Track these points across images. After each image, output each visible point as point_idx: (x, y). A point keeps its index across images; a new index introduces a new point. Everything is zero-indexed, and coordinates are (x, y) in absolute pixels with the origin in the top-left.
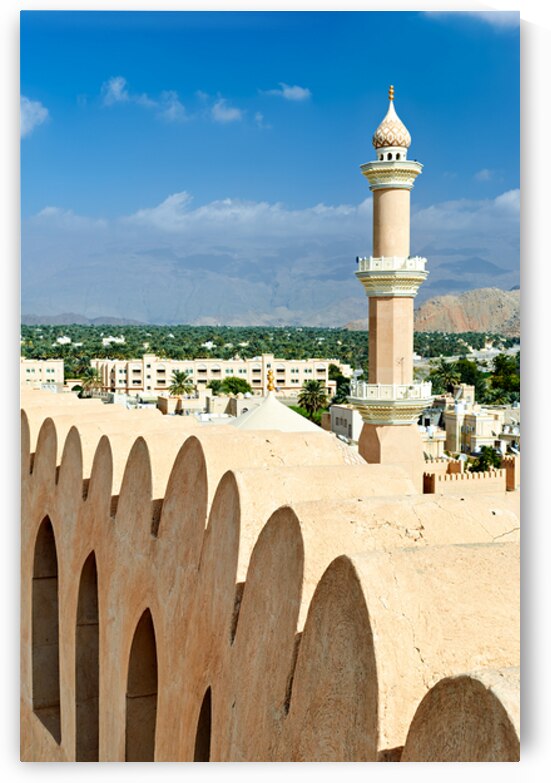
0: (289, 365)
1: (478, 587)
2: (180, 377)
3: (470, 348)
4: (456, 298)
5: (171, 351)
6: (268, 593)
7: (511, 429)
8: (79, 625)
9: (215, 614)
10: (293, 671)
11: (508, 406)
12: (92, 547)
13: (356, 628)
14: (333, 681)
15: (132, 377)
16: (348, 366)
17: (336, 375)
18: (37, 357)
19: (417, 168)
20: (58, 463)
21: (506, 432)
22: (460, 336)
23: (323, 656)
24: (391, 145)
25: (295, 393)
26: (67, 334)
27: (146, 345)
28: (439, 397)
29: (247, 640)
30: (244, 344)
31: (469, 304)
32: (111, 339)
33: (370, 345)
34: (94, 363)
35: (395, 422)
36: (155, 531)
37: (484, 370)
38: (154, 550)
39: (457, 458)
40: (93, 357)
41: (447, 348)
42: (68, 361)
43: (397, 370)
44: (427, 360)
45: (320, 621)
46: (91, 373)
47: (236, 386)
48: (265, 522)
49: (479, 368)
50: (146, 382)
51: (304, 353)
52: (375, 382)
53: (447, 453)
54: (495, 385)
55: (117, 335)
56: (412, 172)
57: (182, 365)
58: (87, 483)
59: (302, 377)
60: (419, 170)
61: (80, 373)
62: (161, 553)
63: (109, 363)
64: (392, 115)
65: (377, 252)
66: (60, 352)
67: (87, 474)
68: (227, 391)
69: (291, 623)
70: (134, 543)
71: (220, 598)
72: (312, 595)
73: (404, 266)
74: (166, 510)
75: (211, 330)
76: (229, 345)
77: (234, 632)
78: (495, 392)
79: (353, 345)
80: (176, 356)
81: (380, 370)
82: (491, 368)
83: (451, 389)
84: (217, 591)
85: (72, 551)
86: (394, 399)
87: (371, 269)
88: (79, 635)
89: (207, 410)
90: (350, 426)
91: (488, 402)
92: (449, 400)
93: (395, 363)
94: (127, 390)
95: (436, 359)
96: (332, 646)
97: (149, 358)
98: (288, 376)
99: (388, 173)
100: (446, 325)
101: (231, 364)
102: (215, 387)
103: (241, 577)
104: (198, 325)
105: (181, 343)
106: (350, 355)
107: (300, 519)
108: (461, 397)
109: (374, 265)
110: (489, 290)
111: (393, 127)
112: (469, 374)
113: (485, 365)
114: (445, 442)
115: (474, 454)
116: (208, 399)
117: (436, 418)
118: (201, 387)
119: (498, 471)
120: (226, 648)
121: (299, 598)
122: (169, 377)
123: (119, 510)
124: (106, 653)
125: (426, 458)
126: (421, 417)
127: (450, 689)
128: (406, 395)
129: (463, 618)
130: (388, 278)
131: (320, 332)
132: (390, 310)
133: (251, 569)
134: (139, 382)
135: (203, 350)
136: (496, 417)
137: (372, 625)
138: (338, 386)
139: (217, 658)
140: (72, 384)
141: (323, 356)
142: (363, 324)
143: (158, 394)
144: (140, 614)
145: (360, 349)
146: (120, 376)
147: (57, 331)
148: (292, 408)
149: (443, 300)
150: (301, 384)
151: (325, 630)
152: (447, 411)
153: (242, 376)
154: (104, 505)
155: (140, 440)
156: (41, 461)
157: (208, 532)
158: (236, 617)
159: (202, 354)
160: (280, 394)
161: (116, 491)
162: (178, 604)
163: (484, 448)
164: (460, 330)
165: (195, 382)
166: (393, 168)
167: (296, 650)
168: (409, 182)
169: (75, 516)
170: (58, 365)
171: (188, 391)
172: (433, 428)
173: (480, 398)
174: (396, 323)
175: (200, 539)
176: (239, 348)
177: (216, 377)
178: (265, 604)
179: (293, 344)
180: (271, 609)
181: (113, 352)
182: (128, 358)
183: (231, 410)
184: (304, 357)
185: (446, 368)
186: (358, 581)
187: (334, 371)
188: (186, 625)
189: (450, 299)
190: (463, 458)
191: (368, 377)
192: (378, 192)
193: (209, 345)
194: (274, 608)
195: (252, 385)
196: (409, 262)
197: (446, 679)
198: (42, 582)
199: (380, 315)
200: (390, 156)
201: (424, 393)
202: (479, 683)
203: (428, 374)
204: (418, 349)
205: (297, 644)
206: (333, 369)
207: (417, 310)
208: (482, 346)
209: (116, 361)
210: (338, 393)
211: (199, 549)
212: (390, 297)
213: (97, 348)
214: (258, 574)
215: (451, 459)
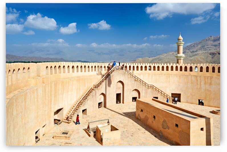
24: (180, 40)
60: (184, 43)
64: (180, 36)
109: (179, 55)
110: (147, 58)
130: (181, 57)
132: (181, 61)
166: (181, 43)
192: (179, 46)
196: (183, 55)
212: (181, 59)
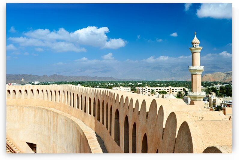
0: (175, 88)
1: (216, 129)
2: (153, 91)
3: (214, 85)
4: (211, 74)
5: (151, 86)
6: (169, 130)
7: (224, 102)
8: (133, 136)
9: (159, 134)
10: (175, 146)
11: (224, 97)
12: (135, 121)
13: (188, 136)
14: (183, 148)
15: (143, 91)
16: (187, 89)
17: (185, 90)
18: (126, 87)
19: (201, 48)
20: (129, 105)
21: (223, 102)
22: (212, 82)
23: (181, 142)
24: (195, 44)
25: (176, 94)
26: (131, 83)
27: (146, 85)
28: (207, 95)
29: (165, 139)
30: (165, 84)
31: (214, 76)
32: (139, 83)
33: (192, 84)
34: (136, 88)
35: (198, 100)
36: (147, 118)
37: (218, 89)
38: (147, 121)
39: (212, 108)
40: (136, 87)
41: (209, 85)
42: (131, 88)
43: (198, 89)
44: (204, 87)
45: (180, 135)
46: (136, 90)
47: (164, 92)
48: (169, 115)
49: (216, 89)
50: (146, 92)
51: (178, 86)
52: (193, 92)
53: (210, 107)
54: (220, 93)
55: (141, 83)
56: (200, 49)
57: (153, 88)
58: (134, 109)
59: (177, 91)
60: (202, 48)
61: (133, 90)
62: (148, 122)
63: (139, 88)
64: (195, 38)
65: (193, 65)
66: (130, 86)
67: (134, 107)
68: (162, 93)
69: (174, 136)
70: (143, 120)
71: (160, 131)
72: (178, 130)
73: (199, 68)
74: (149, 114)
75: (159, 81)
76: (162, 84)
77: (162, 138)
78: (220, 94)
79: (188, 84)
80: (152, 86)
81: (194, 89)
82: (219, 89)
83: (210, 93)
84: (159, 130)
85: (131, 122)
86: (197, 95)
87: (192, 69)
88: (132, 138)
89: (158, 97)
90: (188, 101)
91: (219, 96)
92: (210, 96)
93: (197, 88)
94: (142, 93)
95: (206, 87)
96: (183, 140)
97: (147, 87)
98: (174, 91)
99: (195, 49)
100: (208, 80)
101: (163, 88)
102: (160, 93)
103: (164, 127)
104: (156, 80)
105: (153, 84)
106: (187, 86)
107: (176, 114)
108: (212, 95)
111: (196, 40)
112: (214, 90)
113: (218, 88)
114: (209, 105)
115: (216, 107)
116: (158, 95)
117: (207, 99)
118: (157, 93)
119: (222, 111)
120: (161, 141)
121: (176, 131)
122: (150, 91)
123: (140, 114)
124: (138, 142)
125: (205, 108)
126: (203, 99)
127: (209, 149)
128: (200, 94)
129: (213, 136)
131: (181, 82)
133: (166, 125)
134: (145, 92)
135: (157, 85)
136: (221, 99)
137: (192, 136)
138: (185, 93)
139: (159, 143)
140: (132, 92)
141: (181, 87)
142: (190, 80)
143: (148, 94)
144: (144, 134)
145: (190, 85)
146: (141, 90)
147: (129, 82)
148: (176, 97)
149: (208, 75)
150: (177, 92)
151: (181, 137)
152: (209, 98)
153: (165, 91)
154: (137, 113)
155: (144, 100)
156: (126, 105)
157: (157, 118)
158: (163, 135)
159: (157, 86)
160: (173, 94)
161: (139, 110)
162: (152, 132)
163: (218, 106)
164: (212, 81)
165: (156, 92)
166: (196, 48)
167: (175, 142)
168: (200, 51)
169: (132, 115)
170: (130, 88)
171: (154, 93)
172: (206, 101)
173: (217, 95)
174: (197, 79)
175: (156, 119)
176: (164, 85)
177: (160, 91)
178: (169, 132)
179: (175, 84)
180: (170, 133)
181: (140, 86)
182: (143, 87)
183: (163, 97)
184: (178, 87)
185: (209, 89)
186: (188, 126)
187: (184, 90)
188: (153, 136)
189: (209, 75)
190: (213, 108)
191: (192, 91)
192: (193, 53)
193: (158, 84)
194: (171, 132)
195: (167, 92)
196: (200, 67)
197: (208, 147)
198: (126, 128)
199: (194, 78)
200: (195, 46)
201: (204, 94)
202: (216, 148)
203: (205, 90)
204: (202, 85)
205: (176, 140)
206: (184, 89)
207: (202, 77)
208: (217, 84)
209: (140, 88)
210: (185, 94)
211: (156, 121)
212: (196, 74)
213: (137, 85)
214: (167, 126)
215: (210, 108)
